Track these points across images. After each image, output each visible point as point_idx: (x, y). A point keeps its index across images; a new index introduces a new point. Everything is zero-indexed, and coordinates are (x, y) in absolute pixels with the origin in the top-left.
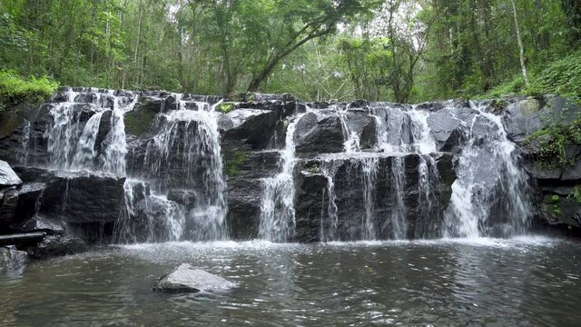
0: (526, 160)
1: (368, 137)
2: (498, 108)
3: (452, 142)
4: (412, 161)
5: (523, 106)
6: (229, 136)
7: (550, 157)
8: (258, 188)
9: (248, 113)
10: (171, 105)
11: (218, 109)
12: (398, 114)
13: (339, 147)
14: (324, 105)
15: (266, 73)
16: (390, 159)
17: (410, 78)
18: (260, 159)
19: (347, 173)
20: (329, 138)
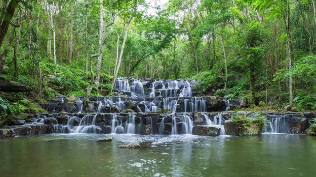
0: (192, 90)
1: (166, 86)
2: (190, 81)
3: (181, 87)
4: (173, 90)
5: (194, 81)
6: (144, 86)
7: (195, 90)
8: (149, 94)
9: (147, 82)
10: (133, 81)
11: (140, 81)
12: (172, 82)
13: (162, 88)
14: (158, 80)
15: (136, 65)
16: (170, 90)
17: (179, 69)
18: (149, 90)
19: (163, 92)
20: (159, 86)
